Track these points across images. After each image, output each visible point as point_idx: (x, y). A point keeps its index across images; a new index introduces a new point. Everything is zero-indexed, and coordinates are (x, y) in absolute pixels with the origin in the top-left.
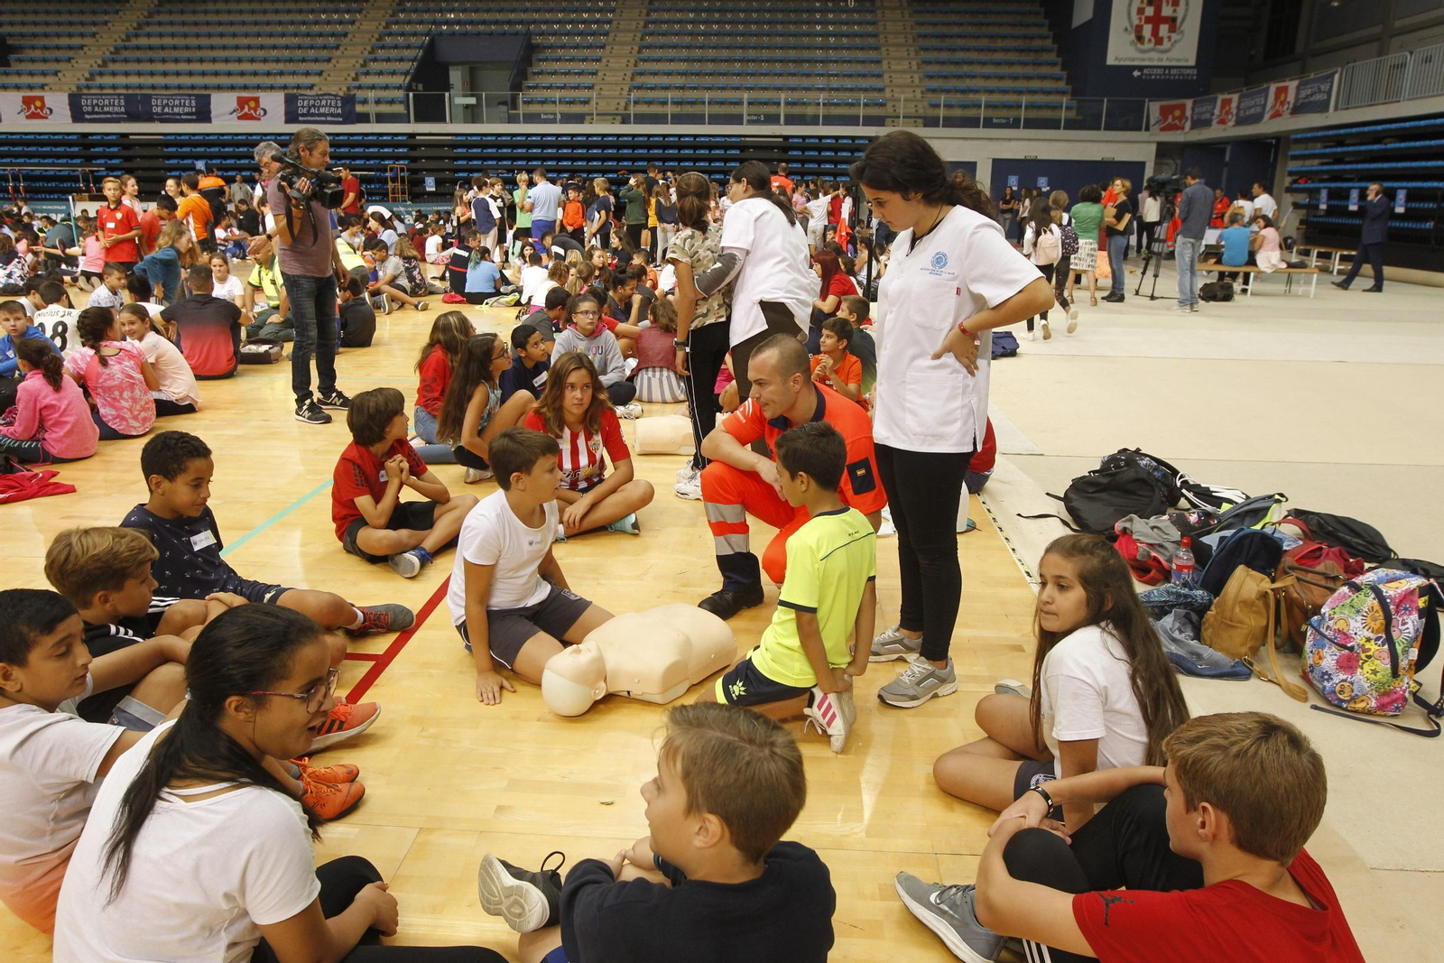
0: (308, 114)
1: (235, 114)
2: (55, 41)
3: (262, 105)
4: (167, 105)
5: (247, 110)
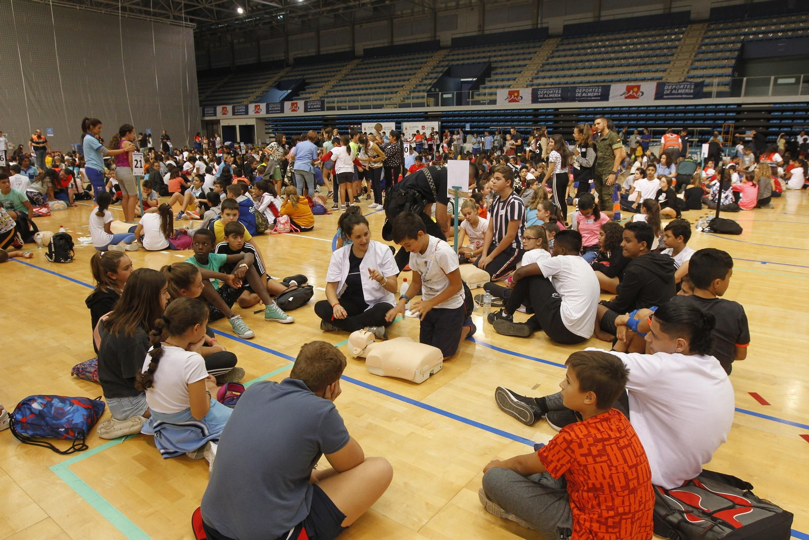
0: (671, 94)
1: (623, 96)
2: (511, 64)
3: (641, 90)
4: (585, 92)
5: (632, 92)
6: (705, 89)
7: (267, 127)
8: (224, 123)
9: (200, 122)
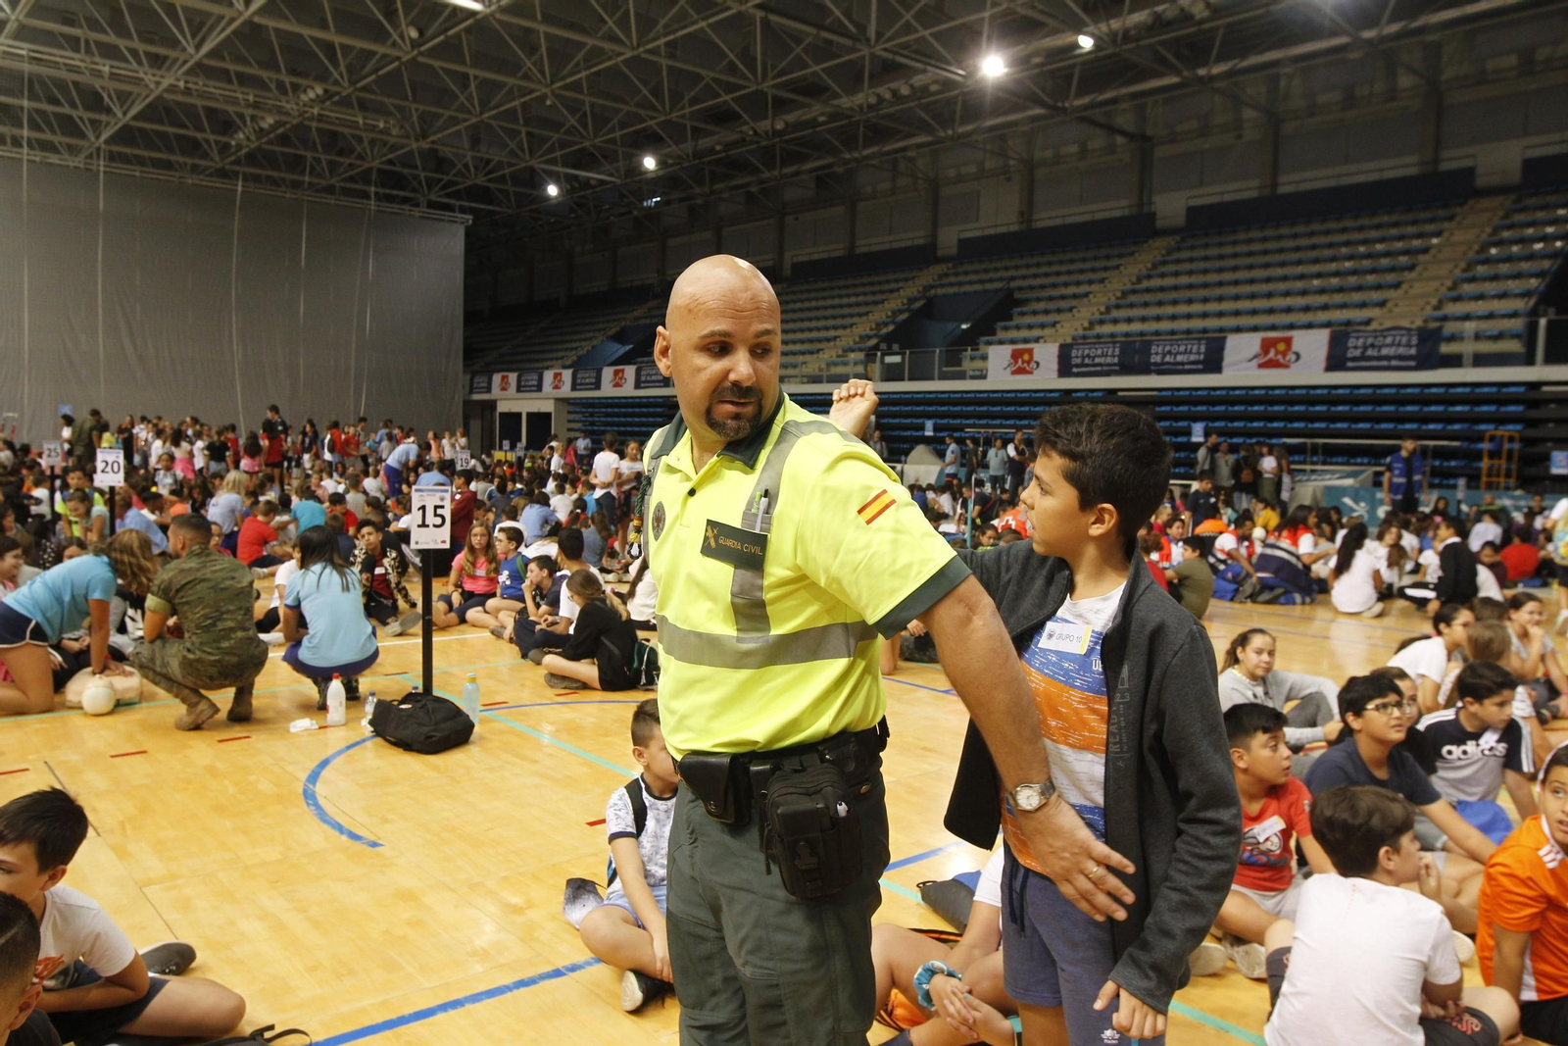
0: (1363, 357)
1: (1255, 362)
2: (1062, 291)
4: (1170, 352)
5: (1274, 354)
6: (1445, 348)
7: (571, 417)
8: (503, 407)
9: (461, 405)
